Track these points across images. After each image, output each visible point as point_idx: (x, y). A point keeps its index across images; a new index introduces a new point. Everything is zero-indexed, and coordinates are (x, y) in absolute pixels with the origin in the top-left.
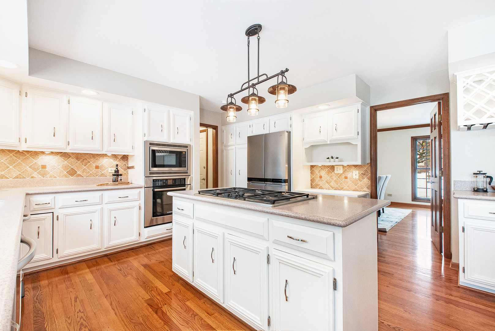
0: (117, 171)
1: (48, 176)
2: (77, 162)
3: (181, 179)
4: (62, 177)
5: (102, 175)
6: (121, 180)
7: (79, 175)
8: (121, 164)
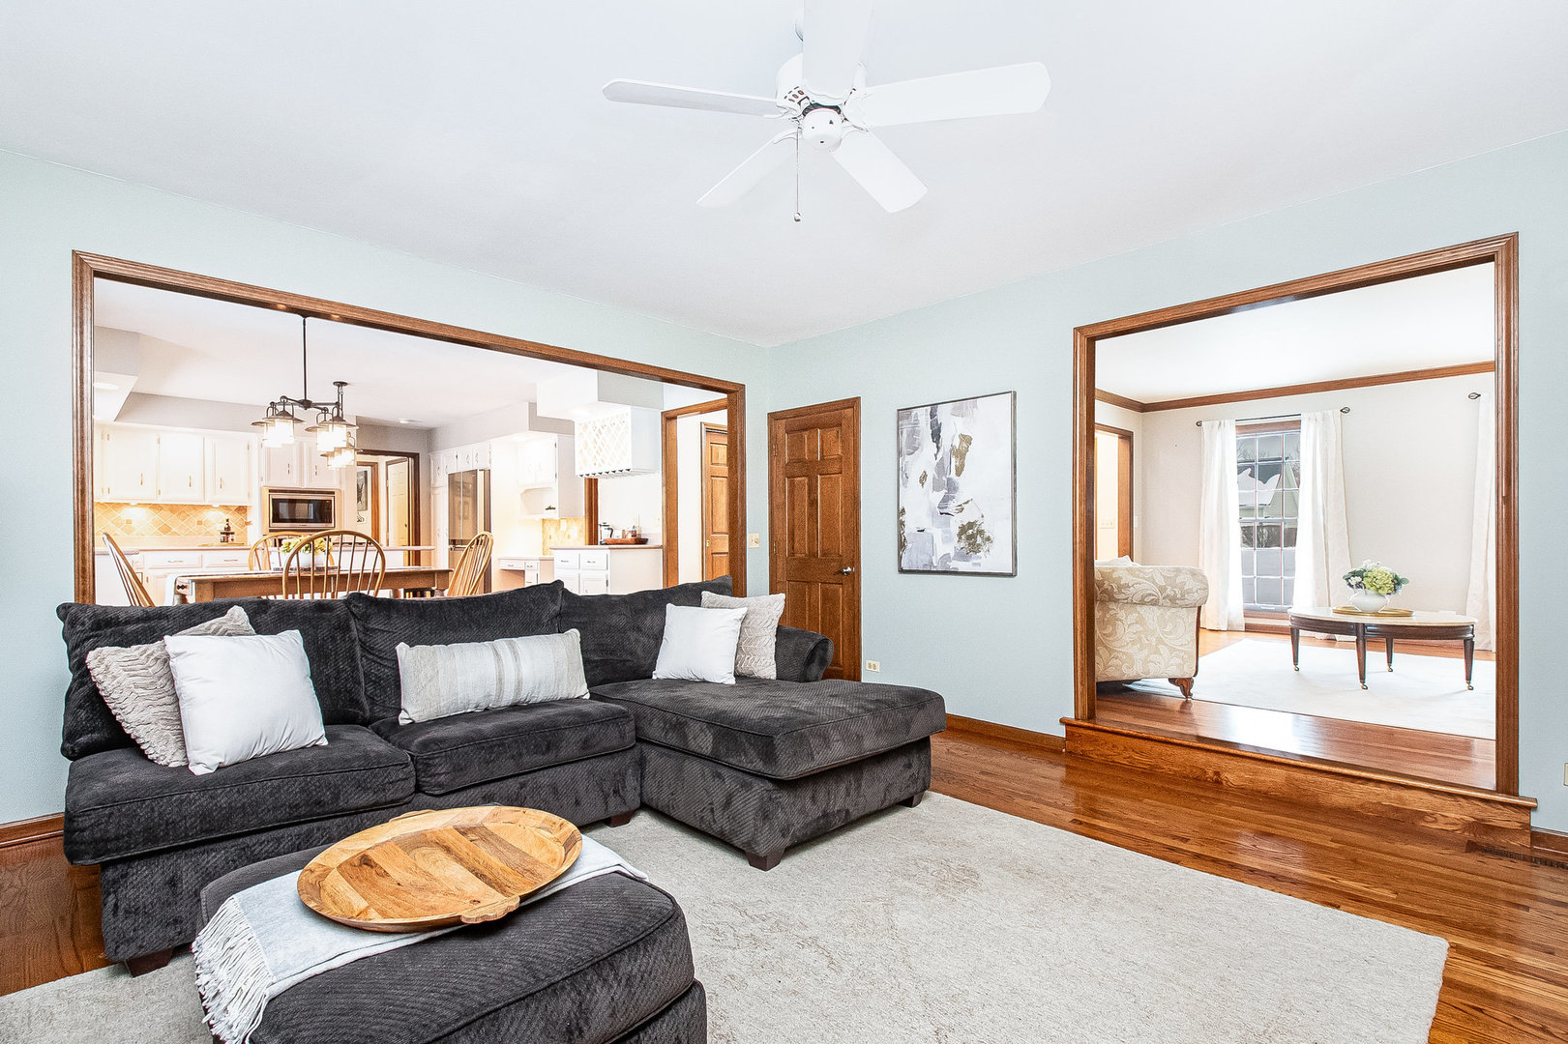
0: (228, 528)
1: (134, 533)
2: (171, 516)
5: (207, 532)
6: (232, 539)
7: (175, 533)
8: (235, 518)
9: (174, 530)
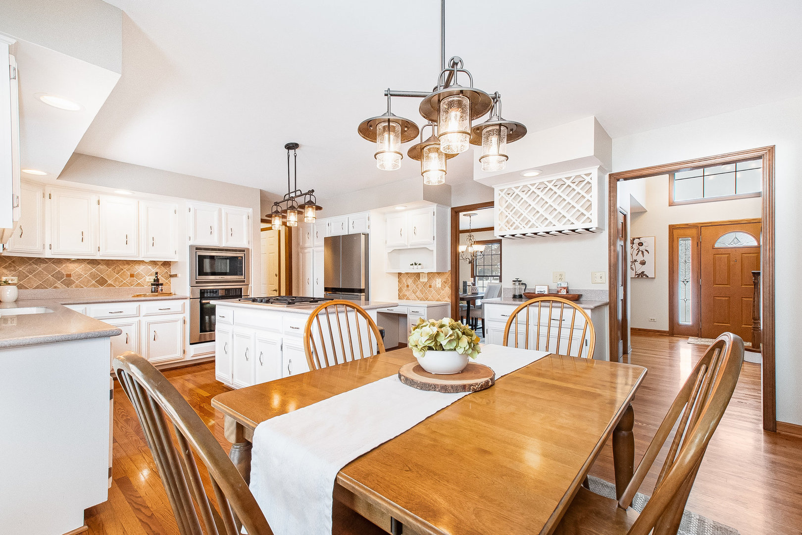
0: (157, 280)
1: (73, 286)
2: (107, 270)
3: (236, 289)
4: (90, 286)
5: (139, 284)
6: (162, 290)
7: (110, 285)
8: (162, 271)
9: (109, 282)
